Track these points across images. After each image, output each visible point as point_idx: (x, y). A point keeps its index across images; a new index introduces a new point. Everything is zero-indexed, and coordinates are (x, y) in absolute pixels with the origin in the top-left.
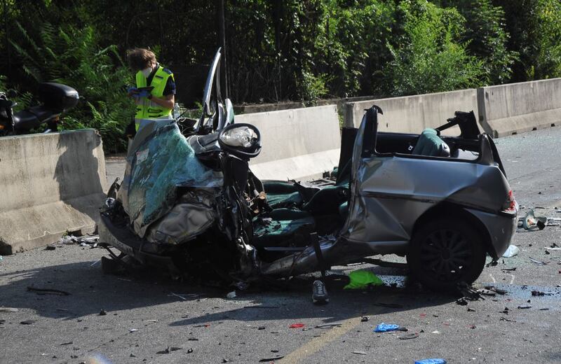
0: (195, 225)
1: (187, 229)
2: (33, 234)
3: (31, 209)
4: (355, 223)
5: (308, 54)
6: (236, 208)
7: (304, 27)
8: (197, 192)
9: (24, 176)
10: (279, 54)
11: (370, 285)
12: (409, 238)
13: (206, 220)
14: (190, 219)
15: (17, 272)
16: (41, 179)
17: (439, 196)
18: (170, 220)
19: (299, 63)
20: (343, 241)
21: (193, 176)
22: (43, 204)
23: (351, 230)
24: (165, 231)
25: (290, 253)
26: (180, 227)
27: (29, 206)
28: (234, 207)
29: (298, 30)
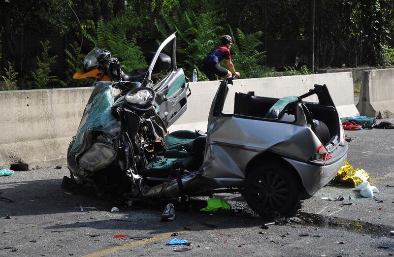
0: (106, 158)
1: (100, 161)
2: (49, 157)
3: (53, 140)
4: (208, 163)
5: (387, 31)
6: (128, 148)
7: (384, 11)
8: (106, 135)
9: (48, 117)
10: (361, 32)
11: (220, 209)
12: (244, 177)
13: (112, 155)
14: (102, 154)
15: (10, 183)
16: (64, 119)
17: (264, 147)
18: (90, 154)
19: (378, 38)
20: (199, 176)
21: (102, 123)
22: (66, 136)
23: (204, 169)
24: (86, 161)
25: (162, 182)
26: (96, 159)
27: (52, 137)
28: (127, 147)
29: (379, 13)
